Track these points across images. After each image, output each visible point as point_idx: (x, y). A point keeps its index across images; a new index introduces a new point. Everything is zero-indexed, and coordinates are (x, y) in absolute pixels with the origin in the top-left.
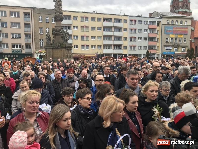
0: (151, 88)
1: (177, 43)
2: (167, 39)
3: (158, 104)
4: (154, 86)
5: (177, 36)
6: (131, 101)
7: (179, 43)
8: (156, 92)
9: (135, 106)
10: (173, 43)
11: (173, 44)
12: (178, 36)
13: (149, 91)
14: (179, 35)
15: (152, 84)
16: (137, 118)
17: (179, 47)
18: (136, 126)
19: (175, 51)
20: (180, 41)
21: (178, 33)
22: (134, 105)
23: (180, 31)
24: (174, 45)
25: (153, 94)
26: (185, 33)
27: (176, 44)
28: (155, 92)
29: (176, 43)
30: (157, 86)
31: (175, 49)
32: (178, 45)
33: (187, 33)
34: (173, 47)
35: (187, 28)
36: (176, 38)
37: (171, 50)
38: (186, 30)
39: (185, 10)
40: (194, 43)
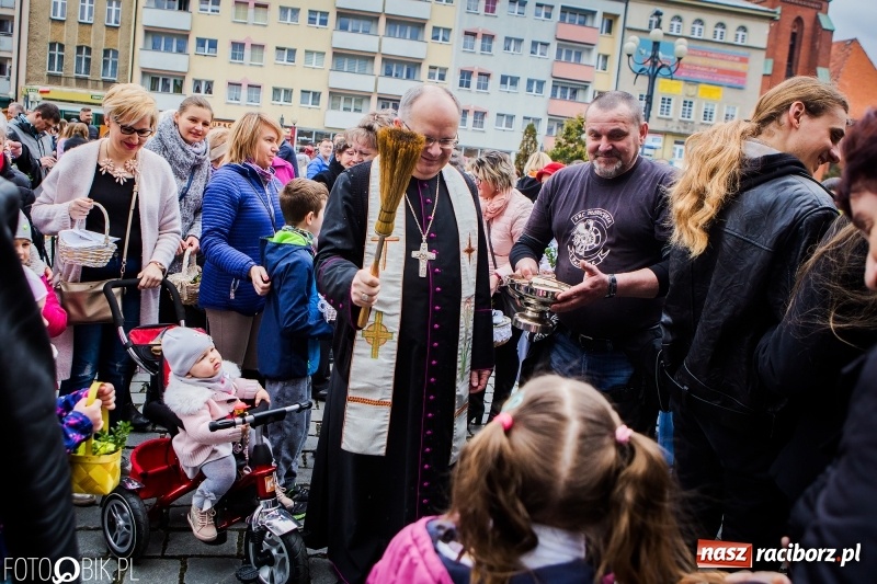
1: (692, 122)
5: (692, 90)
7: (702, 124)
10: (670, 120)
11: (670, 124)
12: (697, 91)
14: (701, 86)
19: (680, 156)
20: (707, 115)
21: (699, 77)
23: (710, 68)
24: (675, 130)
26: (735, 83)
27: (685, 128)
29: (686, 122)
31: (681, 151)
33: (744, 82)
34: (670, 140)
35: (744, 60)
36: (689, 100)
37: (659, 152)
38: (739, 67)
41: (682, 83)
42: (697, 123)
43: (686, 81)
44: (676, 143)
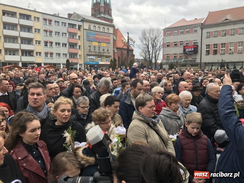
0: (62, 107)
1: (101, 52)
2: (90, 47)
3: (70, 127)
4: (66, 104)
6: (29, 129)
8: (69, 111)
9: (35, 135)
10: (96, 52)
12: (101, 45)
13: (59, 112)
14: (102, 43)
15: (63, 102)
16: (41, 150)
17: (103, 57)
18: (38, 162)
19: (99, 61)
20: (104, 50)
21: (101, 41)
22: (34, 133)
23: (103, 38)
24: (97, 54)
25: (64, 115)
26: (108, 42)
27: (100, 54)
28: (67, 111)
29: (99, 52)
30: (70, 103)
31: (99, 59)
32: (102, 54)
33: (110, 41)
35: (109, 36)
36: (99, 46)
37: (95, 60)
38: (109, 38)
39: (106, 16)
40: (116, 54)
41: (97, 43)
42: (102, 52)
43: (98, 42)
44: (98, 57)
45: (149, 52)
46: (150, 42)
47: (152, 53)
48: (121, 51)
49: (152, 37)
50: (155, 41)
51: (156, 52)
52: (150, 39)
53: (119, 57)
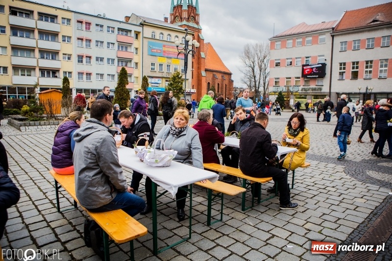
1: (171, 73)
2: (153, 64)
5: (169, 61)
11: (163, 74)
12: (171, 61)
14: (173, 59)
20: (175, 70)
21: (171, 56)
23: (175, 52)
27: (168, 76)
29: (169, 73)
34: (164, 80)
36: (168, 64)
37: (161, 85)
39: (191, 24)
40: (205, 78)
41: (166, 58)
44: (166, 81)
45: (255, 77)
46: (256, 63)
47: (260, 79)
48: (212, 75)
49: (259, 54)
50: (263, 61)
51: (266, 78)
52: (256, 59)
53: (209, 83)
